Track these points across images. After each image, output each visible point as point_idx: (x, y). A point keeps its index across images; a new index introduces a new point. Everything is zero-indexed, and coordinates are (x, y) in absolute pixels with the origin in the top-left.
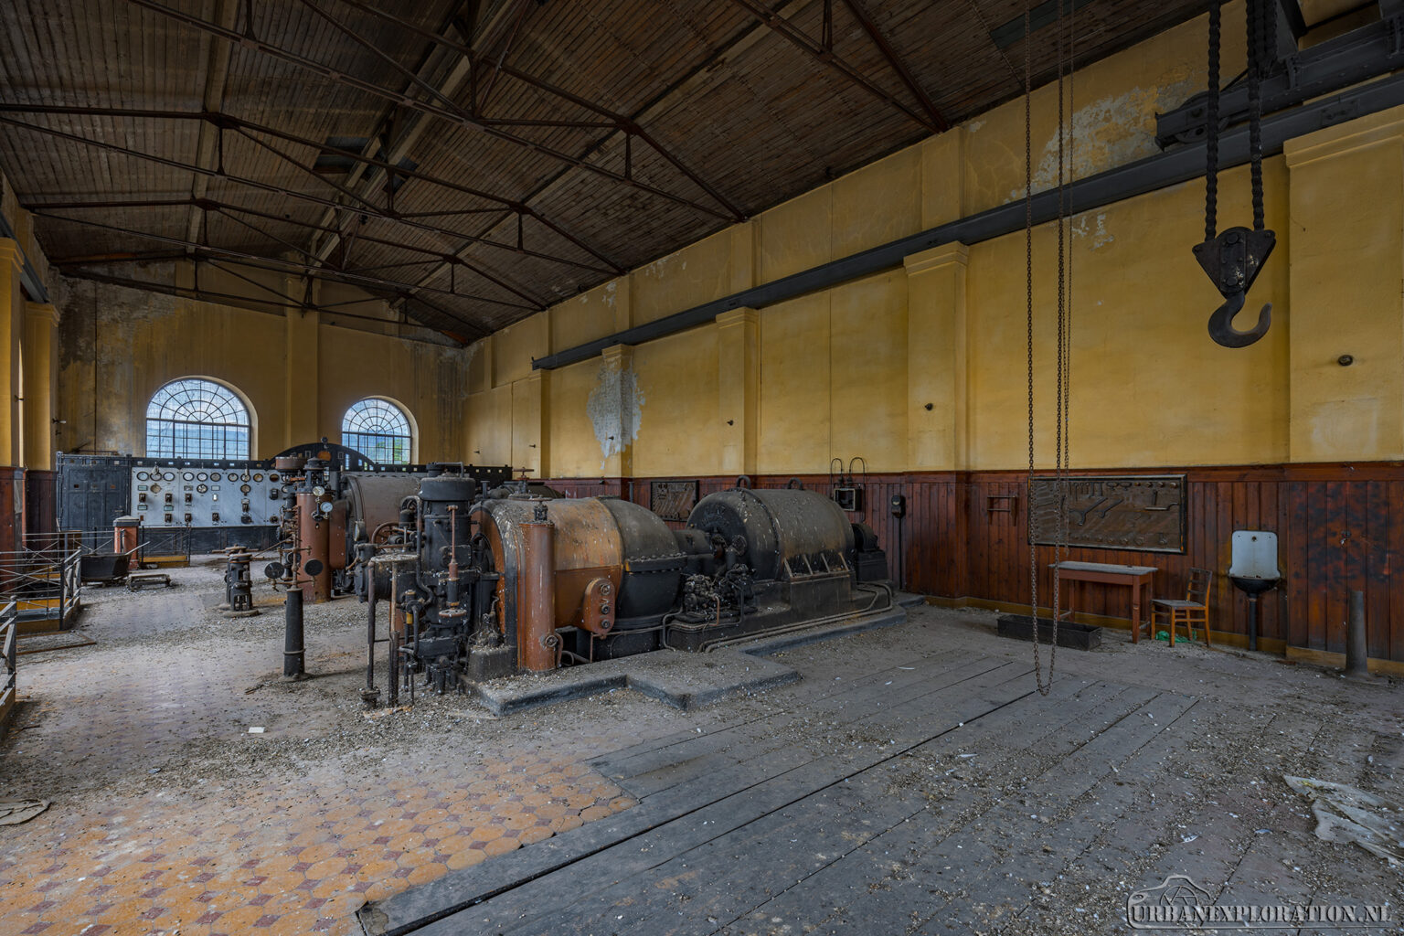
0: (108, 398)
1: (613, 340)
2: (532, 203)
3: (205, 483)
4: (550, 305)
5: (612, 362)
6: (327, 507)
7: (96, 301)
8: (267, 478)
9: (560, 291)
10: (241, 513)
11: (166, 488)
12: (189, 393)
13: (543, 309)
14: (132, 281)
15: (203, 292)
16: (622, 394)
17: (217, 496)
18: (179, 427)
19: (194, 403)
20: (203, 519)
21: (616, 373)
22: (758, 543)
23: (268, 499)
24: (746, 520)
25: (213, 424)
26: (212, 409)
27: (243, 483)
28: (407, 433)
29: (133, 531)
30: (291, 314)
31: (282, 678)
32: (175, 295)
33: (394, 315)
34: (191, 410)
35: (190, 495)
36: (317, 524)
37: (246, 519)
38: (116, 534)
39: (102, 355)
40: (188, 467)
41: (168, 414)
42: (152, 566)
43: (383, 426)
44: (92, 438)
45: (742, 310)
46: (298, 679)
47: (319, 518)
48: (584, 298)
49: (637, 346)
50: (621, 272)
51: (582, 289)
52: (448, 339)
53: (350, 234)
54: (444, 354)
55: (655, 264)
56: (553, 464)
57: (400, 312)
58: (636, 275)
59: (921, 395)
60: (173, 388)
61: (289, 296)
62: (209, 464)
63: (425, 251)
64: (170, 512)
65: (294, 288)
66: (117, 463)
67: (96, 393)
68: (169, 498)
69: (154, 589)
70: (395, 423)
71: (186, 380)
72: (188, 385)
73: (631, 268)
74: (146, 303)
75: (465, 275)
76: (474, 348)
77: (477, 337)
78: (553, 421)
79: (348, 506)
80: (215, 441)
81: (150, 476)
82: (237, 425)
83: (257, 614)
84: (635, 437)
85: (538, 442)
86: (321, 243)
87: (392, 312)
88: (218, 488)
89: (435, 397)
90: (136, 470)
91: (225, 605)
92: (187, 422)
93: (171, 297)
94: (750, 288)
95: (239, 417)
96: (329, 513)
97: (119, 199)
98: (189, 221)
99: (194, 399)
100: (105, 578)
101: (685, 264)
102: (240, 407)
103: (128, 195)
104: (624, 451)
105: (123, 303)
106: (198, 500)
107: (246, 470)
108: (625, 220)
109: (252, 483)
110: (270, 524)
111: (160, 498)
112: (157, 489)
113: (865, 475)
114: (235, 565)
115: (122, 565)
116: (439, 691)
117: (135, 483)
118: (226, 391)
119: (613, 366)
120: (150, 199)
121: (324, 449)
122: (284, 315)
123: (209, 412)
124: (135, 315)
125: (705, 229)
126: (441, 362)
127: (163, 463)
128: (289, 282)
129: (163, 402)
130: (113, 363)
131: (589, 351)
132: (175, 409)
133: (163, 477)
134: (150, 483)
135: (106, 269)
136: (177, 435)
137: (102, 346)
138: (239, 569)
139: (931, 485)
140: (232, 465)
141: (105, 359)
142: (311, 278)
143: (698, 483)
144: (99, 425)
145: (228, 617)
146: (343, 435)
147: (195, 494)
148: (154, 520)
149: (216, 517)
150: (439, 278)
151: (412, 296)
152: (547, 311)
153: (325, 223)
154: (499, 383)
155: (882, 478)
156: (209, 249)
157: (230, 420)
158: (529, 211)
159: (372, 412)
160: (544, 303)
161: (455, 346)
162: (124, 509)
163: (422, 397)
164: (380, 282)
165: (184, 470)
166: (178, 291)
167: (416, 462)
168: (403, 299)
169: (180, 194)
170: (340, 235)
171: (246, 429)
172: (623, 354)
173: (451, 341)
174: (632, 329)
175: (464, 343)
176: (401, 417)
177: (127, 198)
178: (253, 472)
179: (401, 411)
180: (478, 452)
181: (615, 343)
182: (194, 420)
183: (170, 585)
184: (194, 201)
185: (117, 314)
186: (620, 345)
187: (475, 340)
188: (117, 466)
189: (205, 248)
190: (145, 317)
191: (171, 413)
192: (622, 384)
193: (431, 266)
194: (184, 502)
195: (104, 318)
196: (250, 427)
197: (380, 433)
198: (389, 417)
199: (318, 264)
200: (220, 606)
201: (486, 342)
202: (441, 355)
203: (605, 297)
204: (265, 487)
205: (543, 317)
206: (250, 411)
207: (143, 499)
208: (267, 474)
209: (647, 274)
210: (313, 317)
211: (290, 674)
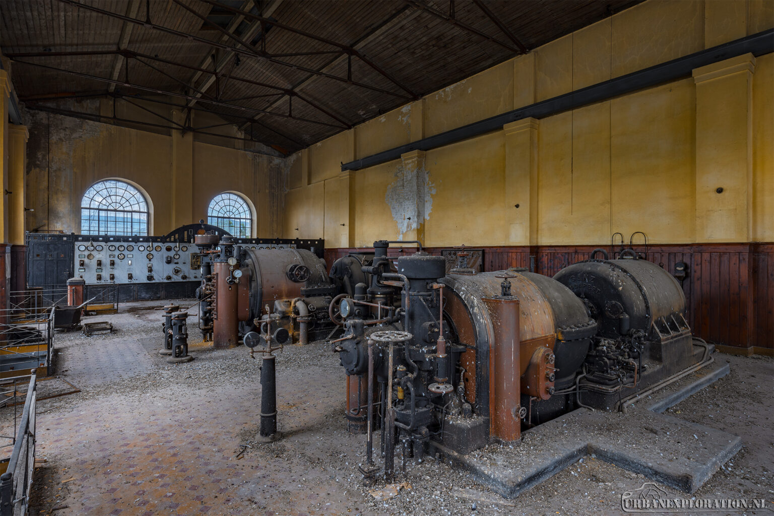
0: (56, 193)
1: (410, 147)
2: (358, 47)
3: (123, 252)
4: (354, 125)
5: (408, 164)
6: (238, 274)
7: (48, 126)
8: (164, 249)
9: (364, 114)
10: (147, 274)
11: (98, 256)
12: (109, 190)
13: (349, 128)
14: (72, 111)
15: (118, 119)
16: (418, 186)
17: (131, 262)
18: (102, 214)
19: (112, 197)
20: (122, 278)
21: (413, 171)
22: (635, 309)
23: (165, 263)
24: (621, 288)
25: (124, 211)
26: (124, 201)
27: (149, 252)
28: (248, 217)
29: (80, 288)
30: (175, 134)
31: (258, 437)
32: (100, 122)
33: (240, 135)
34: (110, 201)
35: (114, 261)
36: (230, 287)
37: (150, 278)
38: (69, 291)
39: (52, 164)
40: (112, 241)
41: (95, 205)
42: (93, 313)
43: (233, 211)
44: (47, 222)
45: (528, 119)
46: (274, 440)
47: (232, 282)
48: (382, 118)
49: (428, 151)
50: (415, 98)
51: (381, 112)
52: (276, 151)
53: (223, 75)
54: (273, 162)
55: (444, 91)
56: (357, 238)
57: (245, 133)
58: (427, 100)
59: (708, 180)
60: (99, 186)
61: (174, 121)
62: (125, 239)
63: (271, 87)
64: (100, 273)
65: (178, 116)
66: (65, 239)
67: (48, 191)
68: (100, 263)
69: (103, 334)
70: (241, 210)
71: (106, 181)
72: (108, 184)
73: (423, 95)
74: (81, 127)
75: (297, 105)
76: (293, 157)
77: (296, 149)
78: (358, 208)
79: (251, 272)
80: (125, 223)
81: (87, 248)
82: (140, 212)
83: (191, 360)
84: (427, 217)
85: (347, 223)
86: (199, 84)
87: (240, 133)
88: (131, 256)
89: (267, 191)
90: (77, 244)
91: (163, 351)
92: (107, 210)
93: (97, 123)
94: (533, 103)
95: (141, 206)
96: (239, 278)
97: (69, 49)
98: (113, 68)
99: (112, 194)
100: (67, 325)
101: (470, 89)
102: (142, 199)
103: (75, 47)
104: (419, 228)
105: (67, 128)
106: (118, 264)
107: (151, 243)
108: (427, 57)
109: (154, 252)
110: (166, 281)
111: (94, 263)
112: (91, 257)
113: (646, 245)
114: (176, 322)
115: (77, 315)
116: (420, 460)
117: (77, 253)
118: (132, 188)
119: (410, 166)
120: (90, 50)
121: (201, 228)
122: (170, 135)
123: (121, 203)
124: (74, 135)
125: (490, 61)
126: (271, 167)
127: (95, 239)
128: (174, 113)
129: (91, 196)
130: (60, 169)
131: (391, 155)
132: (100, 201)
133: (95, 248)
134: (87, 253)
135: (55, 104)
136: (101, 218)
137: (53, 158)
138: (179, 325)
139: (721, 255)
140: (141, 239)
141: (54, 167)
142: (190, 109)
143: (484, 252)
144: (50, 213)
145: (172, 363)
146: (209, 218)
147: (116, 260)
148: (90, 279)
149: (130, 277)
150: (276, 108)
151: (255, 121)
152: (352, 129)
153: (204, 67)
154: (313, 181)
155: (663, 248)
156: (130, 86)
157: (136, 208)
158: (356, 53)
159: (227, 202)
160: (350, 124)
161: (280, 156)
162: (69, 271)
163: (259, 192)
164: (243, 109)
165: (109, 244)
166: (102, 119)
167: (255, 236)
168: (249, 123)
169: (110, 47)
170: (216, 76)
171: (145, 214)
172: (419, 157)
173: (277, 153)
174: (424, 139)
175: (285, 154)
176: (245, 206)
177: (74, 49)
178: (155, 244)
179: (245, 201)
180: (297, 229)
181: (412, 149)
182: (112, 208)
183: (113, 330)
184: (119, 51)
185: (62, 135)
186: (417, 150)
187: (294, 152)
188: (65, 241)
189: (127, 85)
190: (81, 137)
191: (97, 204)
192: (418, 179)
193: (272, 99)
194: (109, 266)
195: (54, 138)
196: (148, 213)
197: (231, 217)
198: (237, 205)
199: (199, 95)
200: (161, 351)
201: (304, 153)
202: (271, 162)
203: (400, 116)
204: (163, 255)
205: (350, 133)
206: (148, 201)
207: (82, 264)
208: (164, 246)
209: (437, 98)
210: (189, 137)
211: (267, 435)
